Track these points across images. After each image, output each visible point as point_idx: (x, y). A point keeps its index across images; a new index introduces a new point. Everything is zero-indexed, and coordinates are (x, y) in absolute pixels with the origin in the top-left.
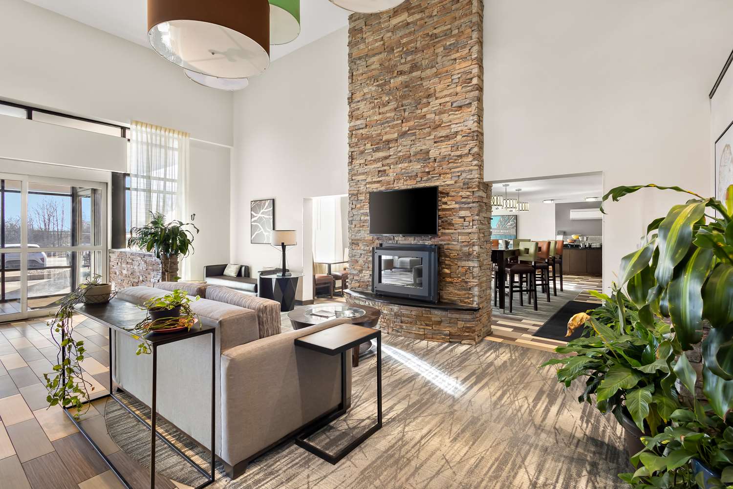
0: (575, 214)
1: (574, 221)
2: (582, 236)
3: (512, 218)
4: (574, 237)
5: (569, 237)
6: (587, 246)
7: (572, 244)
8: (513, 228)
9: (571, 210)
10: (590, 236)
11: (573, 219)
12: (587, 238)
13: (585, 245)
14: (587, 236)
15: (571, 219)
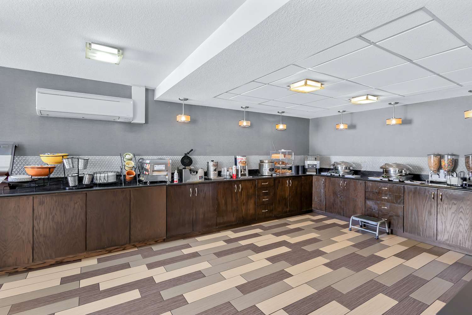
1: (47, 119)
2: (72, 156)
4: (47, 160)
5: (29, 159)
9: (37, 90)
10: (90, 157)
11: (45, 114)
12: (86, 161)
13: (80, 179)
14: (86, 157)
15: (38, 113)
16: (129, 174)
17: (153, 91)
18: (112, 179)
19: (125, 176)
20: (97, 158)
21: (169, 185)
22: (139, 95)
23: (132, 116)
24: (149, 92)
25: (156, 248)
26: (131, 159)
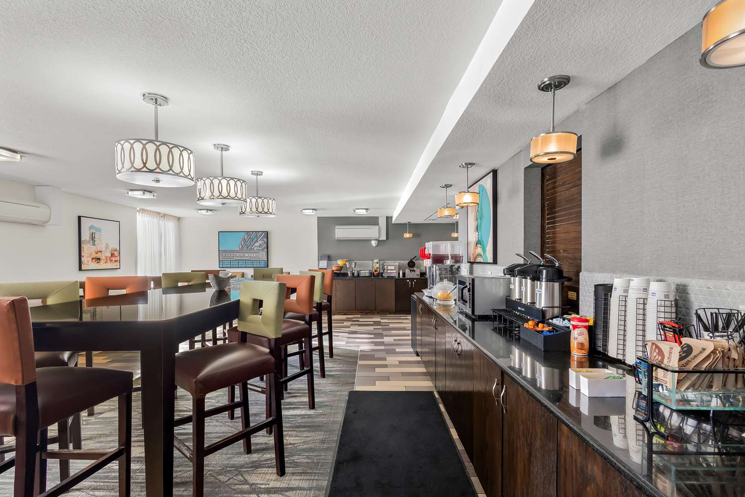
0: (341, 232)
1: (340, 241)
2: (350, 261)
3: (260, 236)
4: (340, 263)
5: (333, 262)
6: (356, 274)
7: (338, 272)
8: (263, 250)
9: (337, 227)
10: (358, 262)
11: (339, 239)
12: (356, 264)
13: (353, 274)
14: (355, 262)
15: (336, 239)
16: (376, 271)
17: (391, 217)
18: (367, 275)
19: (374, 273)
20: (361, 262)
21: (397, 279)
22: (383, 223)
23: (378, 236)
24: (389, 219)
25: (388, 315)
26: (377, 263)
